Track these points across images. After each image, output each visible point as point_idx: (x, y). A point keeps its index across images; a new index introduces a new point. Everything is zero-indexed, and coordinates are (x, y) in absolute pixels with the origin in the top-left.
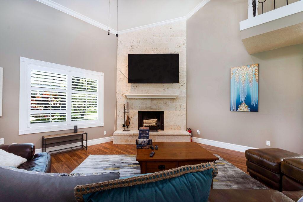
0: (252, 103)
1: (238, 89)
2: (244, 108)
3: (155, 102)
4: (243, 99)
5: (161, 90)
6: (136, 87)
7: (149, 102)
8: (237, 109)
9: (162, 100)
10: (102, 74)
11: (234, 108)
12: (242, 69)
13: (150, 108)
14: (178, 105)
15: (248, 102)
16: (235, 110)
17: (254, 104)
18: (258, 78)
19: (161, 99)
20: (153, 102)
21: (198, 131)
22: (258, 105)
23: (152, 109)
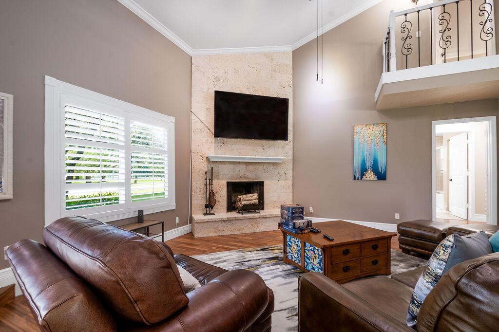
0: (380, 169)
1: (363, 152)
2: (370, 175)
3: (251, 168)
4: (369, 164)
5: (260, 149)
6: (222, 144)
7: (243, 167)
8: (362, 177)
9: (261, 165)
10: (173, 119)
11: (358, 176)
12: (368, 128)
13: (245, 177)
14: (282, 172)
15: (375, 169)
16: (360, 179)
17: (381, 171)
18: (386, 140)
19: (260, 163)
20: (248, 167)
21: (311, 209)
22: (385, 172)
23: (248, 178)
